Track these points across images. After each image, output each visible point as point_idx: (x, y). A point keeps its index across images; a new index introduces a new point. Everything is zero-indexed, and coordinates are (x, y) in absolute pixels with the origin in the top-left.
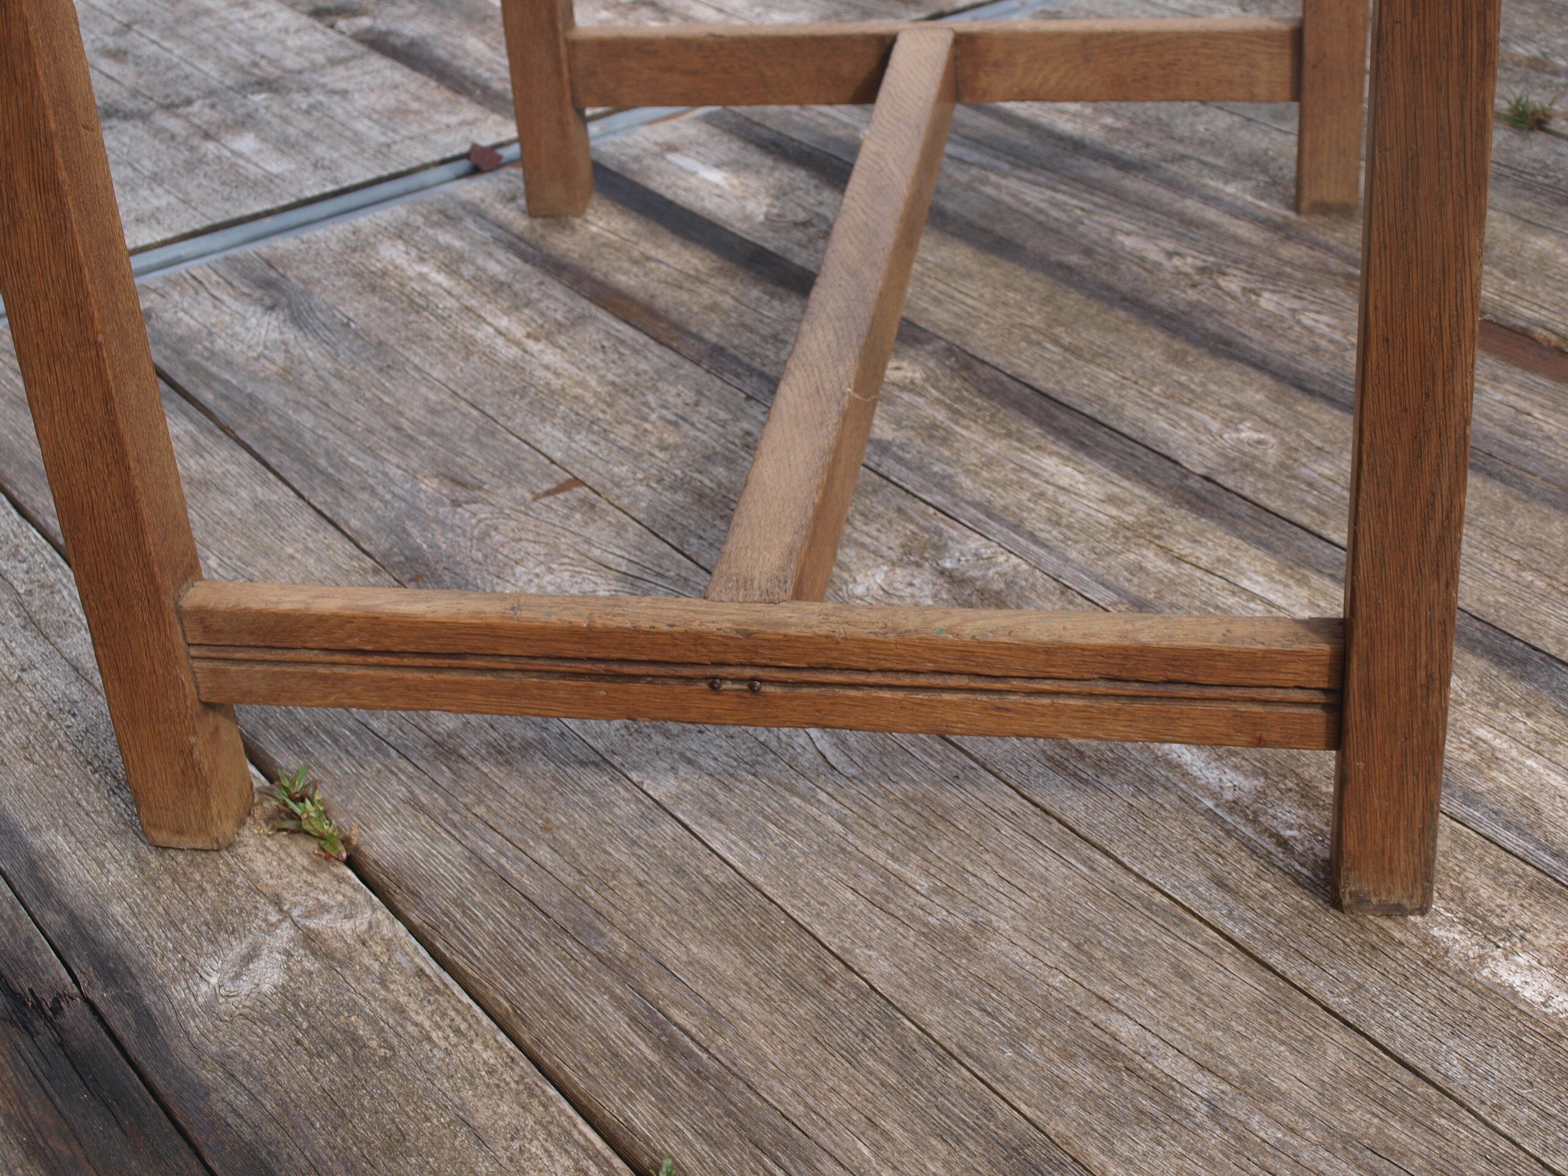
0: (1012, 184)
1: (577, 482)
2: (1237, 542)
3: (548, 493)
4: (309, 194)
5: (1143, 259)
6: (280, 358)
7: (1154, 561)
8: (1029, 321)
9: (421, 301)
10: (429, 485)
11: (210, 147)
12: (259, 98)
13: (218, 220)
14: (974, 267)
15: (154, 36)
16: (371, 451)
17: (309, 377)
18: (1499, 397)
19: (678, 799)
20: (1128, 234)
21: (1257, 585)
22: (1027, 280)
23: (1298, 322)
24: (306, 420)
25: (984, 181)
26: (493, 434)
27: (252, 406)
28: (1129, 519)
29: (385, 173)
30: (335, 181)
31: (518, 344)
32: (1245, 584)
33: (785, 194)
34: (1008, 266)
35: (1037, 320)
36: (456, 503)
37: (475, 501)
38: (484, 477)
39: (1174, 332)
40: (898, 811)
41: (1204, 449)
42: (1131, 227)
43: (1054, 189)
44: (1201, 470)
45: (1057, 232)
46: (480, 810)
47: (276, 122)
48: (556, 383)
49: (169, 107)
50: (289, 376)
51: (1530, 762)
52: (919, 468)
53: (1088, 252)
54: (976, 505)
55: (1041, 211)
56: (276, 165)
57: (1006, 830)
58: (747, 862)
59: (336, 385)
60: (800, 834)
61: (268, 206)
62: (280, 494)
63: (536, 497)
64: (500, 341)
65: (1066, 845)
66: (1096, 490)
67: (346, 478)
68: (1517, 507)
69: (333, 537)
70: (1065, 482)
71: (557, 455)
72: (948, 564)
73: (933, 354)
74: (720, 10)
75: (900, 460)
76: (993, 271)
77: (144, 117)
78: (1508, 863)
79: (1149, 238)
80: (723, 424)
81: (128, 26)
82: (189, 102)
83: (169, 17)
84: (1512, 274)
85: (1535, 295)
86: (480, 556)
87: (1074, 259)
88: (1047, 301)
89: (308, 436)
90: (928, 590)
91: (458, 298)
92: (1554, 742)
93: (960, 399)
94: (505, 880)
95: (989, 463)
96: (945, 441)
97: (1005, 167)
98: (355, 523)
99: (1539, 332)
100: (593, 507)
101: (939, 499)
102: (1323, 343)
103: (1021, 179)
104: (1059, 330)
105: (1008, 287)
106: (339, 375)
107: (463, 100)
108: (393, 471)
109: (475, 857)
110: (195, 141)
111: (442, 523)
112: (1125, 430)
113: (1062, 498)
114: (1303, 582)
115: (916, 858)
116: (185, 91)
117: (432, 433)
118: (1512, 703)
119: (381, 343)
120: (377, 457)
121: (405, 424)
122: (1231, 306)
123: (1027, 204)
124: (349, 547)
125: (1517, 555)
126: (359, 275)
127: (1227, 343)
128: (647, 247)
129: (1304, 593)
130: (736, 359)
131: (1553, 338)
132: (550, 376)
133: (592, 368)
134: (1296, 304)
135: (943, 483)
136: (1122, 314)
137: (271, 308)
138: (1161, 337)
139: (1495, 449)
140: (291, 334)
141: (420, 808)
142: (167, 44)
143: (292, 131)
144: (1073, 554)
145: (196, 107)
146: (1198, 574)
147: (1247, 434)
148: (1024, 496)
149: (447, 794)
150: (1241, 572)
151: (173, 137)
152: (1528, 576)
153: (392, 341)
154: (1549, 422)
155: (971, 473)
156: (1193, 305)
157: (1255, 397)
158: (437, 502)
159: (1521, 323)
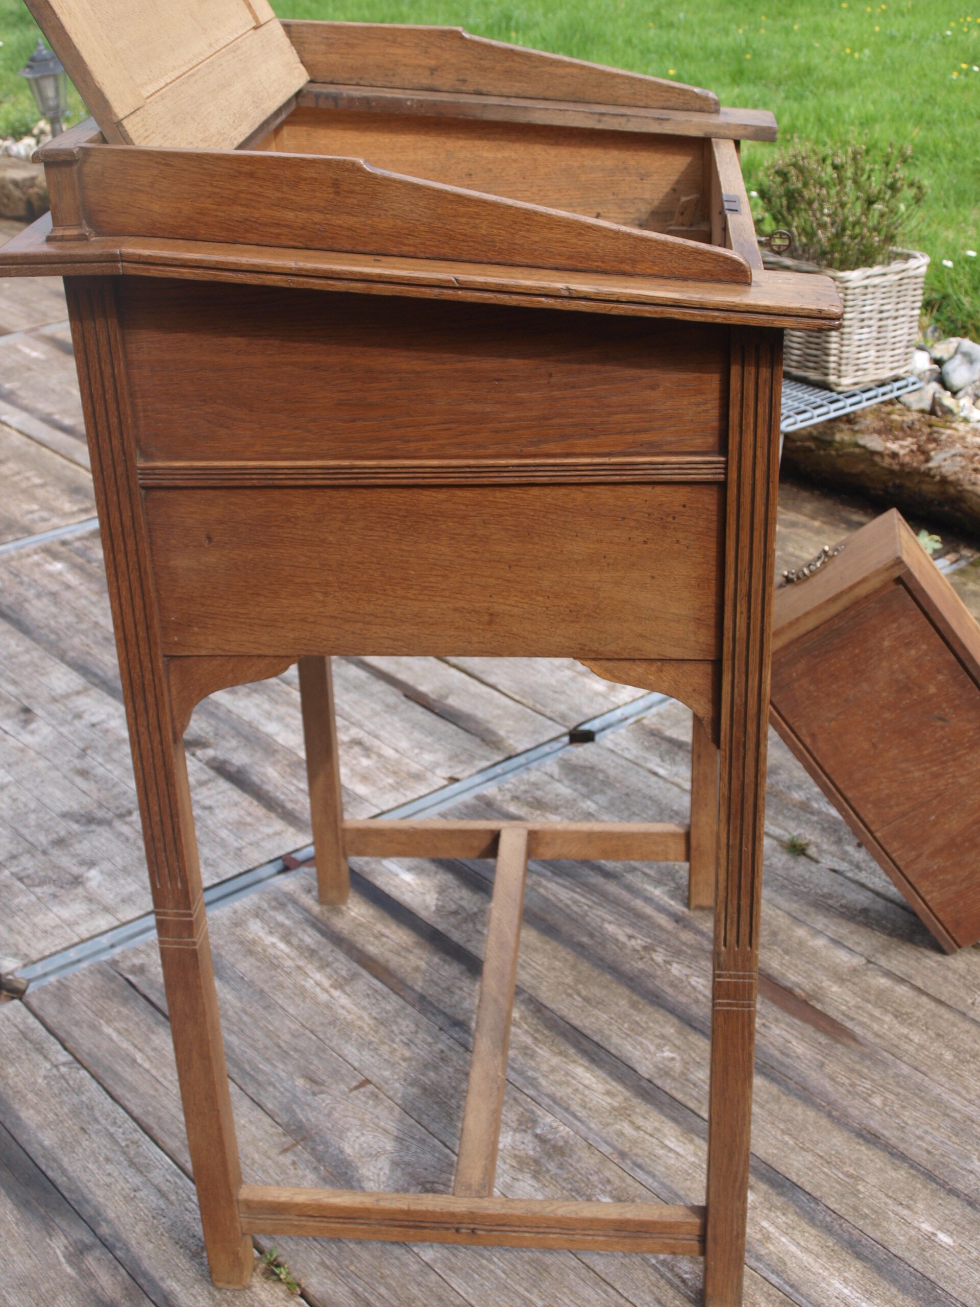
0: (552, 886)
1: (367, 1082)
2: (663, 1118)
3: (357, 1088)
5: (617, 940)
7: (628, 1130)
8: (566, 981)
9: (275, 961)
10: (300, 1082)
14: (539, 944)
15: (100, 760)
16: (268, 1060)
18: (778, 1032)
19: (435, 1261)
20: (610, 922)
21: (671, 1143)
22: (564, 954)
23: (689, 983)
25: (539, 884)
26: (324, 1051)
28: (616, 1104)
29: (241, 870)
30: (218, 875)
31: (327, 991)
32: (667, 1142)
33: (443, 891)
34: (554, 943)
35: (569, 980)
36: (314, 1094)
37: (322, 1092)
38: (324, 1077)
39: (633, 989)
40: (527, 1267)
41: (648, 1063)
42: (611, 918)
43: (574, 891)
44: (647, 1076)
45: (577, 921)
46: (352, 1268)
48: (349, 1018)
49: (121, 816)
51: (783, 1239)
52: (521, 1073)
53: (591, 935)
54: (549, 1096)
55: (568, 906)
57: (572, 1277)
59: (245, 1018)
60: (487, 1279)
63: (351, 1090)
64: (318, 990)
65: (597, 1284)
66: (600, 1087)
67: (261, 1078)
68: (784, 1098)
69: (261, 1115)
70: (587, 1082)
71: (356, 1064)
72: (538, 1131)
73: (523, 1002)
74: (397, 751)
76: (548, 947)
77: (108, 823)
78: (773, 1291)
79: (620, 926)
80: (430, 1045)
81: (84, 750)
84: (786, 952)
85: (796, 966)
86: (329, 1125)
87: (585, 940)
88: (573, 967)
89: (237, 1050)
90: (531, 1146)
91: (293, 959)
92: (793, 1228)
93: (537, 1031)
95: (553, 1070)
96: (532, 1057)
97: (549, 874)
98: (270, 1106)
99: (798, 991)
100: (377, 1097)
101: (531, 1092)
102: (700, 997)
103: (558, 883)
104: (580, 987)
105: (555, 957)
106: (245, 1012)
107: (273, 815)
108: (283, 1074)
109: (354, 1292)
111: (309, 1105)
112: (613, 1051)
113: (587, 1092)
114: (691, 1141)
115: (536, 1291)
116: (126, 803)
117: (296, 1050)
118: (777, 1208)
119: (262, 991)
120: (272, 1064)
121: (282, 1044)
122: (659, 973)
123: (561, 901)
124: (269, 1120)
125: (782, 1126)
126: (241, 943)
127: (657, 997)
128: (380, 927)
129: (692, 1147)
130: (431, 1003)
131: (803, 994)
132: (345, 1013)
133: (364, 1008)
134: (687, 971)
135: (533, 1083)
136: (609, 977)
138: (627, 992)
139: (775, 1064)
141: (327, 1267)
142: (109, 767)
144: (592, 1126)
146: (647, 1137)
147: (667, 1054)
148: (569, 1090)
149: (337, 1259)
150: (665, 1136)
151: (127, 840)
152: (787, 1138)
153: (266, 989)
154: (799, 1048)
155: (545, 1076)
156: (641, 971)
157: (670, 1030)
158: (305, 1093)
159: (789, 985)
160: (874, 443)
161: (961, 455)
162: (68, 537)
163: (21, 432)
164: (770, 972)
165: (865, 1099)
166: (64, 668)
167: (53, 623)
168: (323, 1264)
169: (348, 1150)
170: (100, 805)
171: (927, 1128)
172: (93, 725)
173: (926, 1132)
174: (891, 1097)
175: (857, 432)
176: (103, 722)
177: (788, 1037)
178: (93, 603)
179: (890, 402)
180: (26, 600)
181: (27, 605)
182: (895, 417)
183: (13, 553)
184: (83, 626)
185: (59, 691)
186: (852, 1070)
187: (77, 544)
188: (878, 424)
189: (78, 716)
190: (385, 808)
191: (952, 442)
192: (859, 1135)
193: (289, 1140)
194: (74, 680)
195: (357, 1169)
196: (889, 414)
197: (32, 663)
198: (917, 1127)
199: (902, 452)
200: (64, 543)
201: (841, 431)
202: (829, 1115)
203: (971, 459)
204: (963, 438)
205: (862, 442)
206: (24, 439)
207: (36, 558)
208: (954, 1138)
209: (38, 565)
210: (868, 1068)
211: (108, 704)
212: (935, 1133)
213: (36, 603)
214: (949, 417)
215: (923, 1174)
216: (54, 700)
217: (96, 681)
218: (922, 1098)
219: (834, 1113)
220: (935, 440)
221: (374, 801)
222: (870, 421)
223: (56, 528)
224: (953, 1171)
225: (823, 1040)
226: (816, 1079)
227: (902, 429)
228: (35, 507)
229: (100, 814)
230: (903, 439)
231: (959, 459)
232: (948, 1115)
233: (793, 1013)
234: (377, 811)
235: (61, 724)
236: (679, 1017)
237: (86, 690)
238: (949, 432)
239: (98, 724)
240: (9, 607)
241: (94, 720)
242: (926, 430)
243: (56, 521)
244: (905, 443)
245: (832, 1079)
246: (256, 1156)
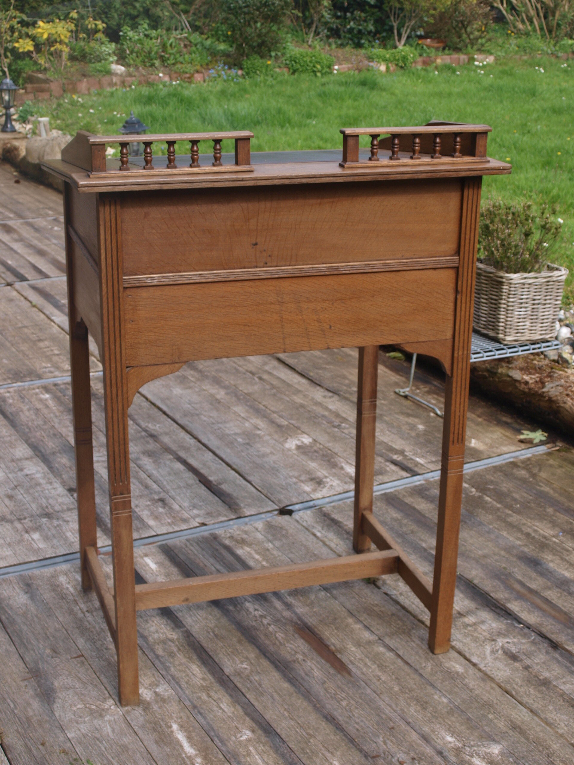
1: (83, 656)
2: (226, 694)
3: (75, 658)
4: (47, 556)
5: (248, 610)
6: (24, 608)
7: (204, 696)
8: (210, 625)
9: (64, 596)
10: (48, 651)
11: (26, 536)
12: (44, 520)
13: (21, 562)
14: (205, 607)
15: (22, 492)
16: (37, 640)
17: (29, 616)
18: (309, 664)
19: (73, 738)
20: (249, 602)
21: (224, 706)
22: (216, 613)
23: (275, 635)
24: (25, 628)
26: (67, 639)
27: (13, 622)
28: (204, 684)
29: (69, 552)
30: (55, 553)
31: (84, 613)
32: (221, 705)
33: (169, 575)
34: (213, 608)
35: (212, 625)
36: (52, 657)
37: (57, 657)
38: (61, 651)
39: (243, 634)
41: (232, 669)
42: (250, 600)
44: (228, 674)
46: (31, 735)
47: (46, 529)
48: (88, 626)
49: (19, 520)
50: (25, 615)
51: (257, 757)
53: (235, 607)
54: (172, 676)
56: (42, 545)
58: (82, 754)
59: (35, 619)
61: (35, 559)
62: (12, 649)
63: (72, 658)
64: (79, 612)
66: (201, 676)
67: (29, 646)
68: (295, 694)
69: (21, 662)
70: (195, 672)
71: (80, 647)
72: (158, 690)
73: (182, 632)
74: (180, 507)
75: (160, 661)
77: (11, 522)
79: (253, 604)
81: (16, 486)
82: (25, 518)
83: (28, 485)
84: (337, 628)
85: (338, 636)
86: (52, 672)
87: (231, 608)
88: (218, 620)
89: (24, 633)
90: (151, 696)
91: (74, 596)
92: (265, 753)
93: (182, 646)
94: (30, 750)
95: (181, 664)
96: (173, 657)
98: (27, 659)
99: (332, 647)
100: (83, 663)
101: (164, 673)
102: (277, 642)
104: (216, 629)
106: (37, 616)
108: (41, 646)
109: (26, 745)
110: (23, 533)
111: (47, 662)
112: (216, 660)
113: (192, 677)
114: (234, 706)
116: (25, 514)
117: (53, 637)
118: (262, 742)
119: (50, 608)
120: (38, 642)
121: (48, 633)
122: (262, 628)
124: (24, 666)
125: (286, 707)
126: (51, 585)
127: (254, 639)
129: (233, 709)
131: (334, 649)
132: (87, 624)
133: (99, 623)
134: (277, 629)
135: (167, 669)
136: (234, 626)
137: (26, 593)
138: (239, 634)
139: (299, 679)
140: (29, 602)
142: (25, 496)
143: (49, 533)
144: (187, 692)
145: (26, 521)
146: (212, 701)
147: (244, 666)
148: (184, 675)
149: (25, 730)
150: (222, 702)
151: (18, 531)
152: (285, 713)
153: (53, 607)
154: (317, 673)
155: (174, 666)
156: (252, 626)
157: (252, 656)
158: (48, 656)
159: (329, 643)
160: (517, 375)
161: (562, 386)
162: (59, 382)
163: (59, 326)
164: (322, 636)
165: (338, 702)
166: (25, 446)
167: (30, 423)
168: (17, 731)
169: (56, 684)
170: (12, 513)
171: (364, 720)
172: (27, 475)
173: (362, 721)
174: (352, 702)
175: (510, 368)
176: (33, 474)
177: (313, 666)
178: (56, 416)
179: (537, 354)
180: (22, 411)
181: (21, 413)
182: (535, 362)
183: (26, 387)
184: (46, 427)
185: (17, 457)
186: (339, 687)
187: (62, 386)
188: (524, 365)
189: (21, 470)
190: (159, 533)
191: (560, 377)
192: (325, 717)
193: (29, 675)
194: (29, 452)
195: (56, 692)
196: (532, 360)
197: (10, 442)
198: (358, 718)
199: (531, 381)
200: (56, 385)
201: (502, 367)
202: (315, 706)
203: (566, 388)
204: (568, 377)
205: (510, 374)
206: (60, 330)
207: (37, 390)
208: (376, 726)
209: (37, 394)
210: (349, 688)
211: (39, 466)
212: (367, 722)
213: (27, 413)
214: (565, 365)
215: (349, 739)
216: (13, 461)
217: (39, 454)
218: (370, 706)
219: (318, 705)
220: (551, 377)
221: (155, 529)
222: (520, 363)
223: (55, 377)
224: (366, 741)
225: (332, 671)
226: (317, 689)
227: (535, 369)
228: (49, 365)
229: (9, 517)
230: (534, 374)
231: (560, 388)
232: (379, 715)
233: (322, 656)
234: (154, 534)
235: (10, 473)
236: (260, 650)
237: (32, 458)
238: (561, 372)
239: (30, 475)
240: (11, 413)
241: (29, 472)
242: (549, 370)
243: (57, 373)
244: (533, 377)
245: (326, 690)
246: (9, 680)
